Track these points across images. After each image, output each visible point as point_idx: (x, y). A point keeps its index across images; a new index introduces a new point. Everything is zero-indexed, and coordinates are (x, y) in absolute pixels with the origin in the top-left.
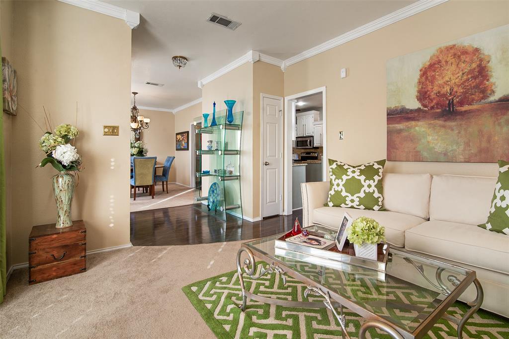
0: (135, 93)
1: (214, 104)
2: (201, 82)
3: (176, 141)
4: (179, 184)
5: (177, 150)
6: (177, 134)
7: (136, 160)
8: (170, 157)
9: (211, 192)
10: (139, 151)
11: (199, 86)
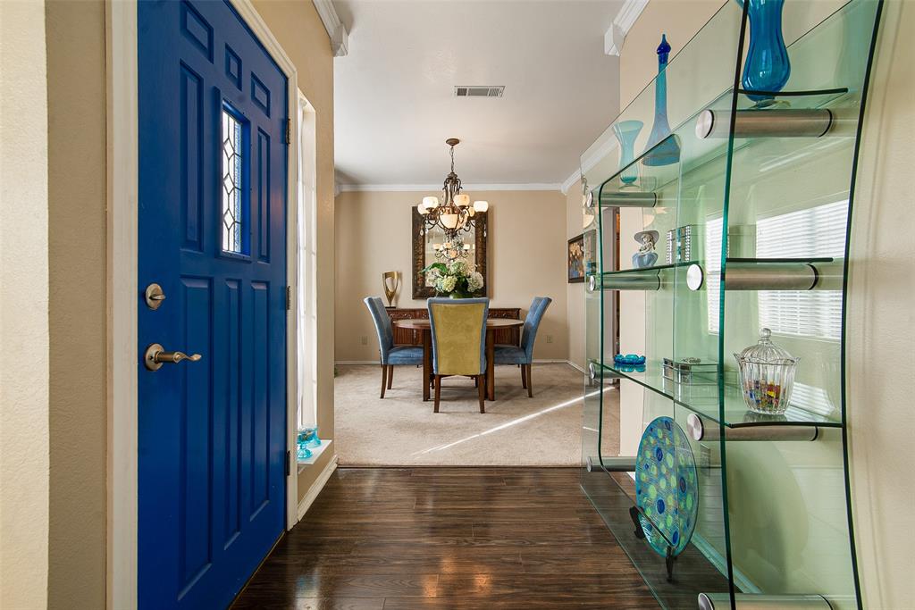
0: (454, 142)
1: (664, 49)
2: (616, 29)
3: (569, 259)
4: (576, 366)
5: (572, 280)
6: (571, 242)
7: (435, 307)
8: (540, 300)
9: (648, 454)
10: (457, 284)
11: (610, 48)
